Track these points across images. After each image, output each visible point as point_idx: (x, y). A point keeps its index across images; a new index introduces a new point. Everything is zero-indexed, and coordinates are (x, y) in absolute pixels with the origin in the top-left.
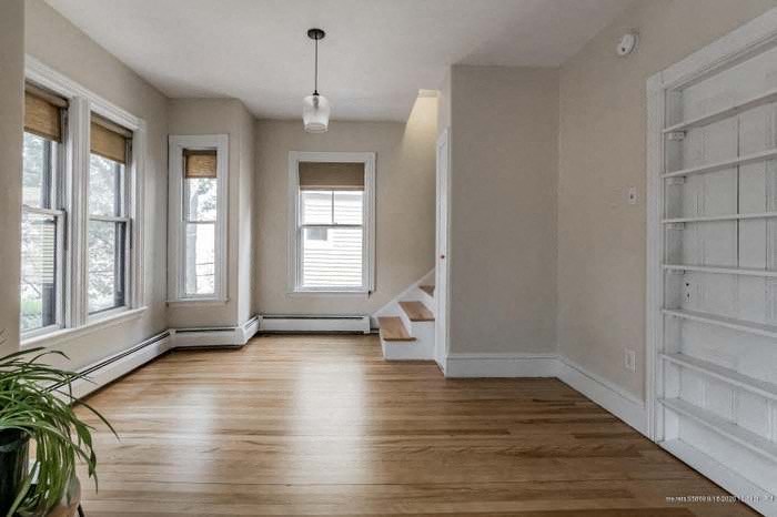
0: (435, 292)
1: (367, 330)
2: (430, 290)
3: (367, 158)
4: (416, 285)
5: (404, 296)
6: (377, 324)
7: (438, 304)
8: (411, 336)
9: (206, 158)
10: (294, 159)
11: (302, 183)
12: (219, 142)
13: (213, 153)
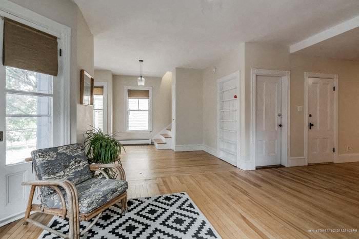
0: (172, 130)
1: (150, 143)
2: (170, 130)
3: (150, 89)
4: (165, 129)
5: (162, 132)
6: (153, 141)
7: (172, 133)
8: (164, 142)
9: (100, 89)
10: (126, 88)
11: (129, 96)
12: (105, 84)
13: (102, 87)
